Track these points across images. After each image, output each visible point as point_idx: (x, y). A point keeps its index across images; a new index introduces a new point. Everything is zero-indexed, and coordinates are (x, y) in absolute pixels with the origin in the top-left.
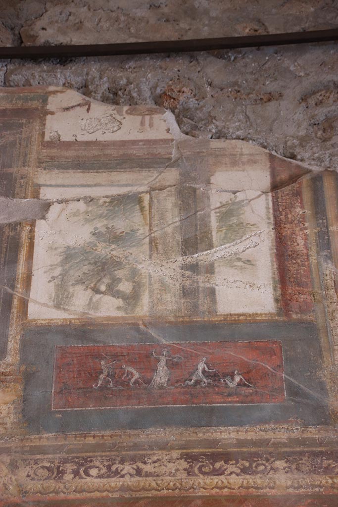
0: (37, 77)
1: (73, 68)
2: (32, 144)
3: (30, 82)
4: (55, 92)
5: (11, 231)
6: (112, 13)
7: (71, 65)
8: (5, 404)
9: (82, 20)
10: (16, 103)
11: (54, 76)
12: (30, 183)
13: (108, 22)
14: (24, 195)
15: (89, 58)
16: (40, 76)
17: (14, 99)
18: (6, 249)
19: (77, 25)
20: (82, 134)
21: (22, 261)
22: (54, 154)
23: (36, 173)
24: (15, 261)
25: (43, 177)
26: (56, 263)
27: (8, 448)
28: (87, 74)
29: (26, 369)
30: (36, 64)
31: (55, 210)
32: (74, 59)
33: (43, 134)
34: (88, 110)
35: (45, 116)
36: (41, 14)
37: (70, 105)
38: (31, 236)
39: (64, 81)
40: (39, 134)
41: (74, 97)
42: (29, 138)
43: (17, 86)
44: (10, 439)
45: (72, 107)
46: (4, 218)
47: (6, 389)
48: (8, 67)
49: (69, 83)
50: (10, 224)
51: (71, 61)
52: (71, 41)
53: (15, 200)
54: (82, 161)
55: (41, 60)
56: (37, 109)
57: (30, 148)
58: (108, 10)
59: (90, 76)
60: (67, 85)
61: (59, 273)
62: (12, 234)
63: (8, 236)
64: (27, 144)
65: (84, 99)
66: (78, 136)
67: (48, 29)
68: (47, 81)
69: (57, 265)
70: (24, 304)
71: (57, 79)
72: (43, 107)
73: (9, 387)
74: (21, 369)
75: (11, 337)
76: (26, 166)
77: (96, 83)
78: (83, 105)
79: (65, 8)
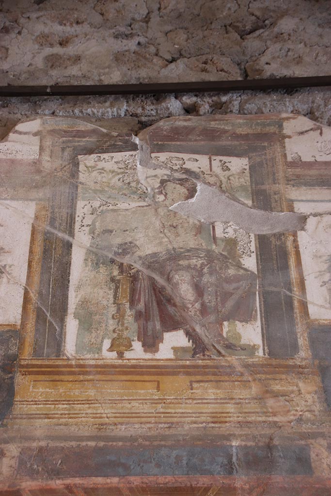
0: (269, 105)
1: (300, 97)
2: (278, 164)
3: (262, 110)
4: (288, 119)
5: (277, 241)
6: (327, 48)
7: (296, 94)
8: (308, 393)
9: (301, 55)
10: (256, 128)
11: (283, 104)
12: (284, 199)
13: (325, 56)
14: (280, 209)
15: (313, 88)
16: (271, 105)
17: (253, 125)
18: (277, 257)
19: (296, 60)
20: (320, 155)
21: (292, 267)
22: (299, 173)
23: (287, 190)
24: (285, 267)
25: (293, 193)
26: (323, 270)
27: (322, 433)
28: (313, 102)
29: (320, 363)
30: (267, 94)
31: (311, 222)
32: (299, 89)
33: (285, 156)
34: (321, 134)
35: (284, 139)
36: (264, 50)
37: (304, 130)
38: (296, 245)
39: (292, 109)
40: (281, 156)
41: (305, 123)
42: (273, 159)
43: (251, 113)
44: (321, 425)
45: (306, 131)
46: (268, 229)
47: (307, 380)
48: (242, 97)
49: (296, 110)
50: (274, 235)
51: (297, 91)
52: (294, 73)
53: (274, 213)
54: (325, 179)
55: (270, 90)
56: (275, 133)
57: (277, 168)
58: (323, 46)
59: (315, 104)
60: (295, 112)
61: (329, 278)
62: (278, 244)
63: (276, 245)
64: (273, 164)
65: (315, 125)
66: (317, 157)
67: (272, 64)
68: (278, 109)
69: (324, 271)
70: (304, 305)
71: (286, 107)
72: (280, 131)
73: (308, 378)
74: (315, 363)
75: (299, 334)
76: (276, 183)
77: (322, 110)
78: (316, 130)
79: (283, 45)
